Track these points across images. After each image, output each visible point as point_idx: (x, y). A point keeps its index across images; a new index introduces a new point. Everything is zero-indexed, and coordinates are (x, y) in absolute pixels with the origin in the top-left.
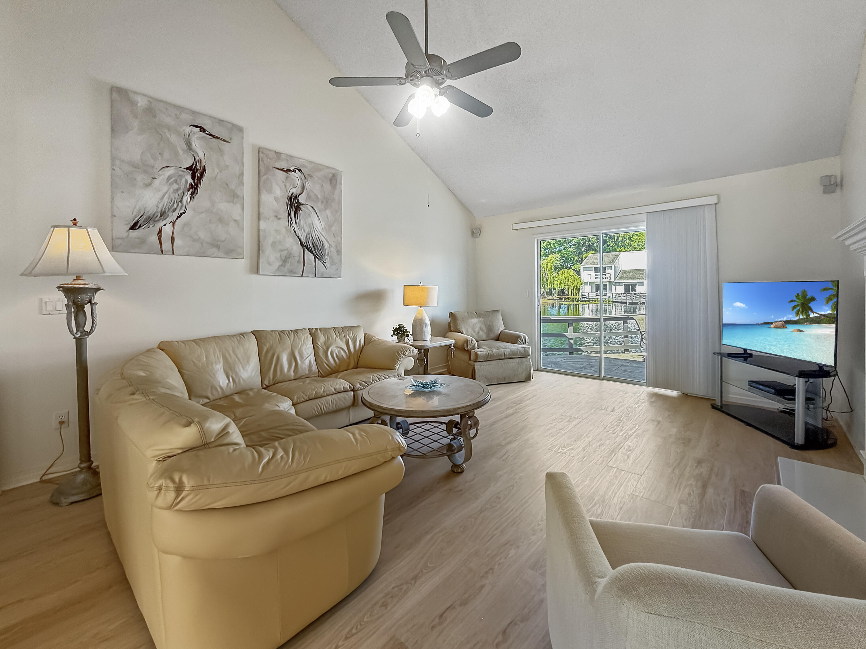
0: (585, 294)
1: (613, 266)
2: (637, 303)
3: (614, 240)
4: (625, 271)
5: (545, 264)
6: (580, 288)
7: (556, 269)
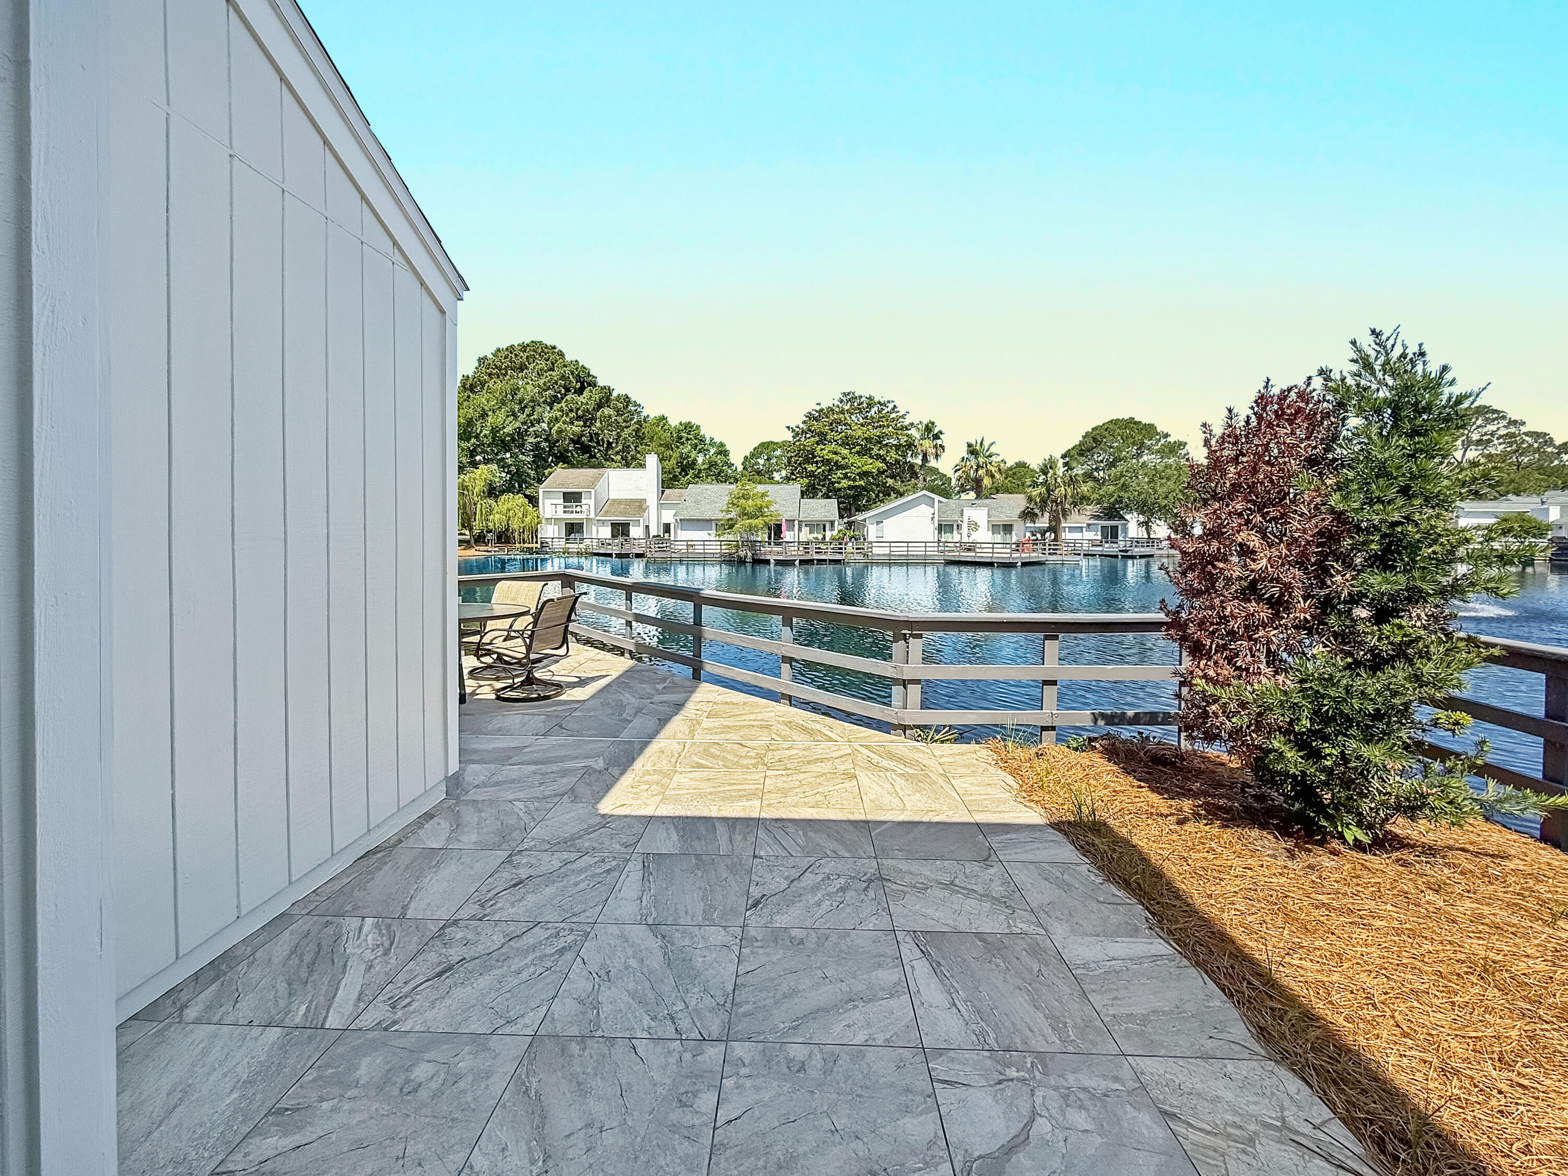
0: (547, 540)
1: (593, 491)
3: (602, 446)
4: (614, 502)
5: (470, 481)
6: (537, 531)
7: (492, 492)
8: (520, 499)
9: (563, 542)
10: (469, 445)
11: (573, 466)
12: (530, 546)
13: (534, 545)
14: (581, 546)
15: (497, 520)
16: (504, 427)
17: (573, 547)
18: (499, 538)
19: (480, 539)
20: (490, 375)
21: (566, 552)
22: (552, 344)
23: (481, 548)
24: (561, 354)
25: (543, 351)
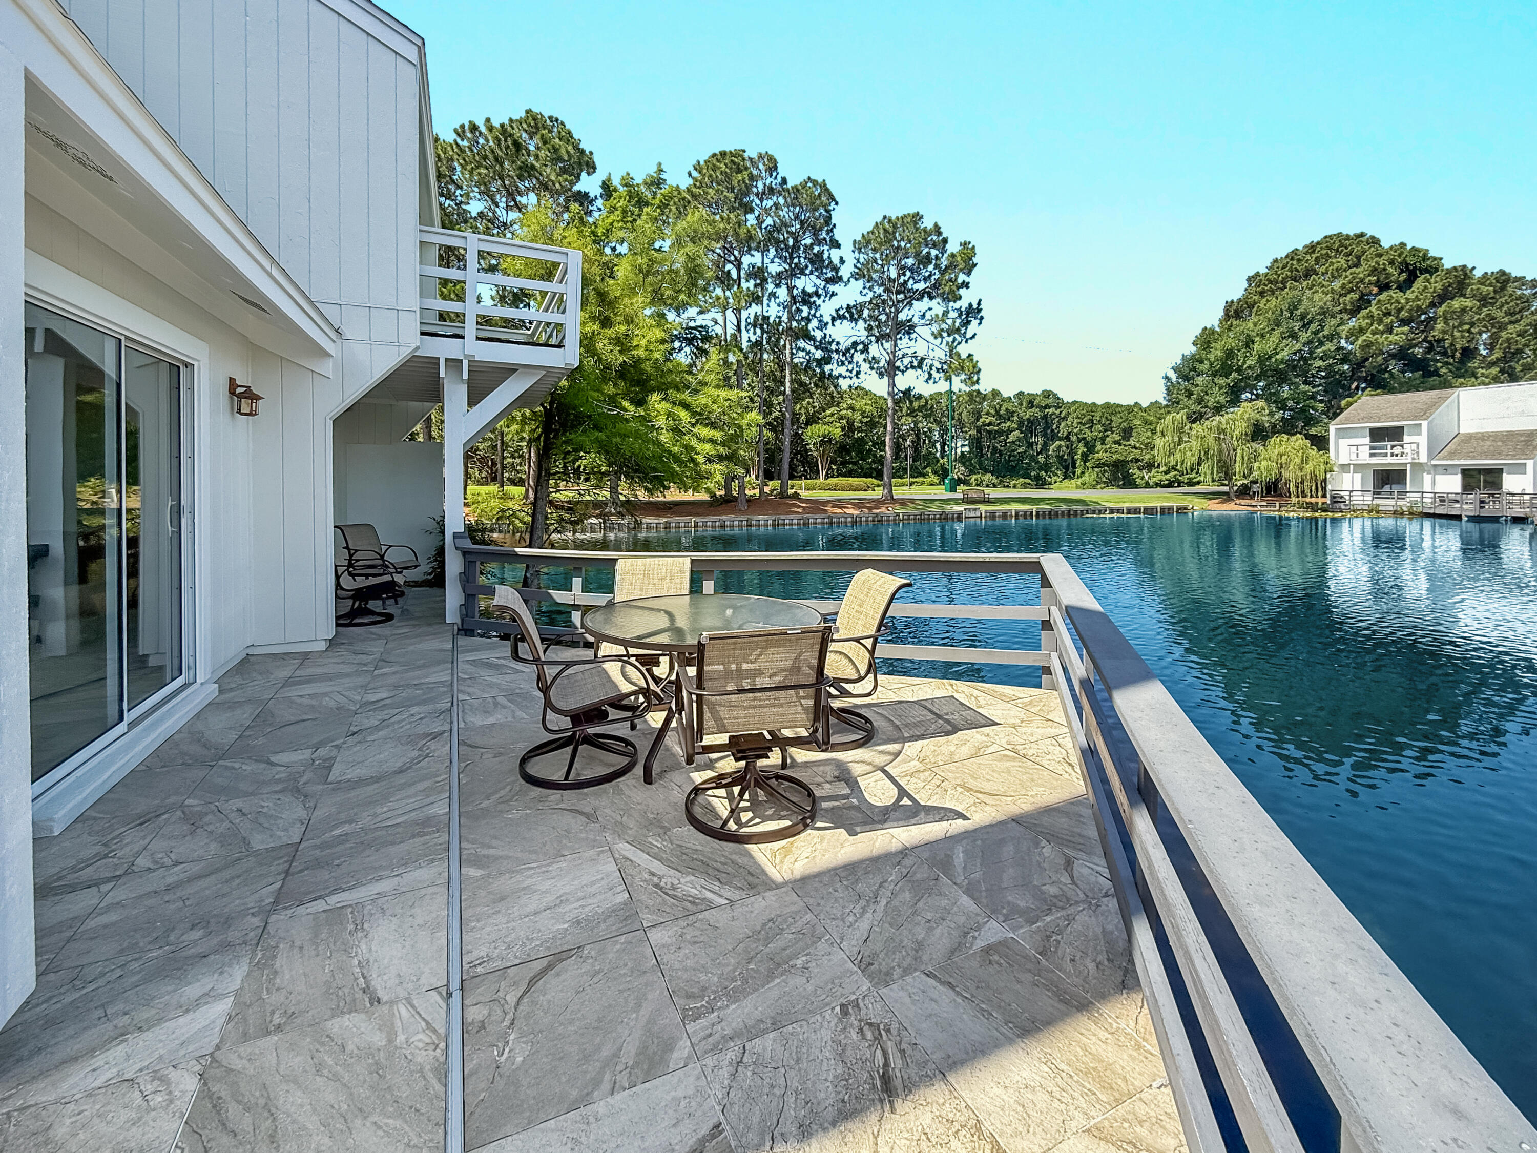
0: (1342, 493)
1: (1425, 424)
2: (1495, 519)
3: (1453, 357)
4: (1470, 437)
5: (1228, 423)
6: (1325, 480)
7: (1259, 433)
8: (1299, 441)
9: (1368, 498)
10: (1228, 381)
11: (1392, 391)
12: (1313, 500)
13: (1320, 500)
14: (1400, 503)
15: (1263, 469)
16: (1277, 353)
17: (1388, 504)
18: (1268, 490)
19: (1244, 492)
20: (1262, 294)
21: (1375, 511)
22: (1358, 231)
23: (1243, 502)
24: (1375, 241)
25: (1341, 245)
